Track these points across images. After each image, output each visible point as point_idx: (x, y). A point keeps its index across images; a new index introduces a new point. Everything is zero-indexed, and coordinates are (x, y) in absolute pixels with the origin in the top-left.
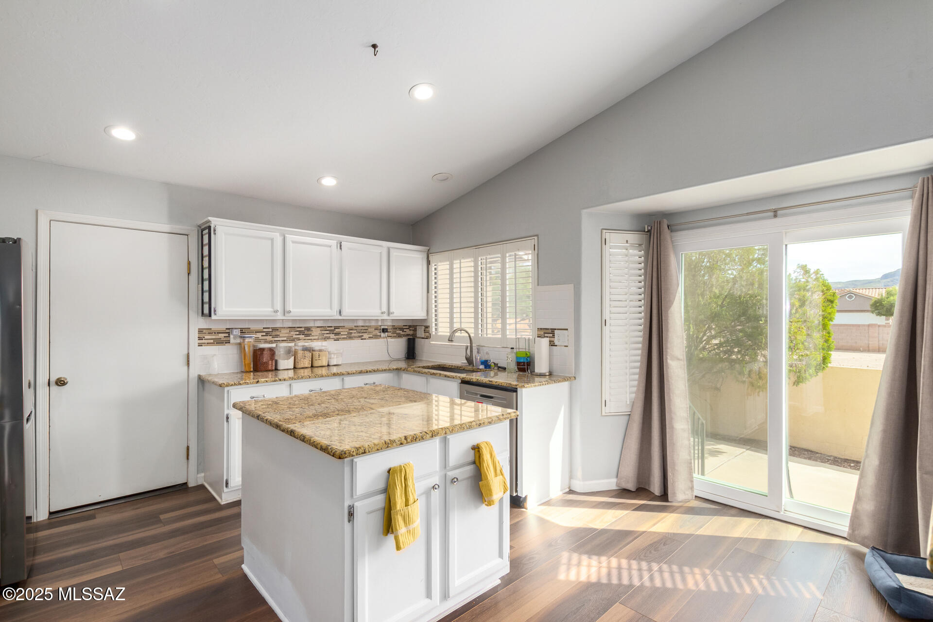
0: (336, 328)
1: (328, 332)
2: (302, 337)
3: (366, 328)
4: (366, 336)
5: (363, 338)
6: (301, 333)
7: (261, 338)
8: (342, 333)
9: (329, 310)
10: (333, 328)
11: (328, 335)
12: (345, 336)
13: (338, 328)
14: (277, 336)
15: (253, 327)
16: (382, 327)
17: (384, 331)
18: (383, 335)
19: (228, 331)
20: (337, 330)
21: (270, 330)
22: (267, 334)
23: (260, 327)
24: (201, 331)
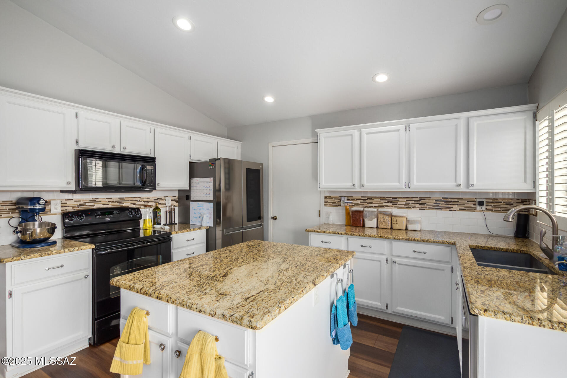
0: (421, 199)
1: (413, 202)
2: (390, 204)
3: (457, 200)
4: (455, 207)
5: (452, 209)
6: (389, 201)
7: (360, 203)
8: (427, 204)
9: (398, 184)
10: (419, 199)
11: (413, 205)
12: (432, 207)
13: (424, 199)
14: (371, 203)
15: (355, 196)
16: (478, 200)
17: (481, 204)
18: (478, 208)
19: (340, 198)
20: (422, 201)
21: (366, 198)
22: (364, 201)
23: (359, 196)
24: (326, 197)
